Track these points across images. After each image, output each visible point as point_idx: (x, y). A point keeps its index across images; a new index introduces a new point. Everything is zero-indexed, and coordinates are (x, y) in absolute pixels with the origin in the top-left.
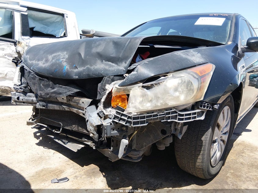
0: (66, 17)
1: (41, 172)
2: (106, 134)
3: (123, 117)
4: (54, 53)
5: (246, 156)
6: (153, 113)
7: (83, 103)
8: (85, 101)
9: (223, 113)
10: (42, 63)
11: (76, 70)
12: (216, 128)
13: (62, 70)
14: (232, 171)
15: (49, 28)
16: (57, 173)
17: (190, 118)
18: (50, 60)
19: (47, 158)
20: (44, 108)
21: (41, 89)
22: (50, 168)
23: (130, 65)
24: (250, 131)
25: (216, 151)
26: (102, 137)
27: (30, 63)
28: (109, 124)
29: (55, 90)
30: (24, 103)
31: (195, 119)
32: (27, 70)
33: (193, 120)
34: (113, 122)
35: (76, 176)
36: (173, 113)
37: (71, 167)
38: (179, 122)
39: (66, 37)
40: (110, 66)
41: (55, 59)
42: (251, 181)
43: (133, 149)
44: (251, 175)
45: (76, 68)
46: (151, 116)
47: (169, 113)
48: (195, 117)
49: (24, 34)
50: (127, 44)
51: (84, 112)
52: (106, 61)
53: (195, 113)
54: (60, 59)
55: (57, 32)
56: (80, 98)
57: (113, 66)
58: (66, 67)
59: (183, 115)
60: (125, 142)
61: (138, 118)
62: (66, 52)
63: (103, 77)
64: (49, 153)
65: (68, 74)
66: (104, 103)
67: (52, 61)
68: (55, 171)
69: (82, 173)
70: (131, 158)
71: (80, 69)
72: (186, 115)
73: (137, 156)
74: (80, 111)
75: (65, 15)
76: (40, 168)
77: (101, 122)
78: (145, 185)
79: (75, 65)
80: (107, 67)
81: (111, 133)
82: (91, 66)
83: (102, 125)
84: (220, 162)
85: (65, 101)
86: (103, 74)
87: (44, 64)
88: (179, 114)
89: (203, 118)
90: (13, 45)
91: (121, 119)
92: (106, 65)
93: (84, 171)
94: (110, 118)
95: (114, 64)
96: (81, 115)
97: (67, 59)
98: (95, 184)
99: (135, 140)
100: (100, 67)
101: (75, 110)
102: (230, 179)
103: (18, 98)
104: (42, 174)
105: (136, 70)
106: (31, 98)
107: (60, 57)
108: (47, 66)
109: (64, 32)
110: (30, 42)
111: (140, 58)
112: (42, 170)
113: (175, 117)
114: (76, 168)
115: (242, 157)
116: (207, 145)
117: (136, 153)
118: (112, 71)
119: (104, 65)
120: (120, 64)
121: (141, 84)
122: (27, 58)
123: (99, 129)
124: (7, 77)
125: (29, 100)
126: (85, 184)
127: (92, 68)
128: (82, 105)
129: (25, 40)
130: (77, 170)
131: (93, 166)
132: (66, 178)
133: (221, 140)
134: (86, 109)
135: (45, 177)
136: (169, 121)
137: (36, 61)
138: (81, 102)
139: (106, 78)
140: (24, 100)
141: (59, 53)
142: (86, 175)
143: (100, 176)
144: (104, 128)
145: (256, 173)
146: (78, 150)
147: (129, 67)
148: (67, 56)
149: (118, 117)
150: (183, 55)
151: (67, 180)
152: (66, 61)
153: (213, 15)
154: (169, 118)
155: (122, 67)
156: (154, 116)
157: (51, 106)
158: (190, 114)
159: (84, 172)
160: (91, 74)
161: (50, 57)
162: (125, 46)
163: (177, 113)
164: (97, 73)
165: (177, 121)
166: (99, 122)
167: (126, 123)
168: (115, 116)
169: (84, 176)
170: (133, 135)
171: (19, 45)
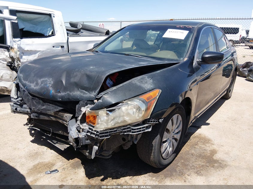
0: (53, 17)
1: (37, 165)
2: (82, 143)
3: (93, 132)
4: (42, 78)
5: (198, 147)
6: (114, 129)
7: (66, 117)
8: (68, 116)
9: (172, 120)
10: (34, 85)
11: (59, 94)
12: (165, 133)
13: (49, 93)
14: (183, 161)
15: (37, 26)
16: (50, 166)
17: (140, 131)
18: (40, 84)
19: (42, 153)
20: (36, 118)
21: (34, 105)
22: (44, 162)
23: (98, 94)
24: (208, 124)
25: (167, 148)
26: (79, 145)
27: (24, 82)
28: (84, 136)
29: (44, 107)
30: (21, 113)
31: (145, 131)
32: (22, 88)
33: (142, 132)
34: (86, 134)
35: (64, 168)
36: (127, 128)
37: (60, 161)
38: (132, 134)
39: (54, 35)
40: (84, 93)
41: (44, 84)
42: (194, 169)
43: (104, 150)
44: (196, 164)
45: (59, 92)
46: (112, 131)
47: (125, 129)
48: (144, 130)
49: (15, 36)
50: (96, 78)
51: (67, 123)
52: (81, 89)
53: (144, 127)
54: (47, 84)
55: (45, 31)
56: (64, 113)
57: (86, 94)
58: (52, 91)
59: (135, 129)
60: (96, 148)
61: (103, 133)
62: (51, 79)
63: (79, 101)
64: (43, 149)
65: (53, 96)
66: (81, 120)
67: (41, 85)
68: (48, 164)
69: (69, 165)
70: (103, 156)
71: (62, 94)
72: (137, 129)
73: (107, 154)
74: (64, 122)
75: (52, 15)
76: (36, 162)
77: (78, 135)
78: (114, 173)
79: (58, 90)
80: (82, 94)
81: (86, 143)
82: (70, 92)
83: (79, 137)
84: (173, 155)
85: (53, 114)
86: (80, 99)
87: (35, 86)
88: (132, 129)
89: (150, 130)
90: (6, 51)
91: (92, 133)
92: (81, 92)
93: (70, 163)
94: (85, 132)
95: (87, 92)
96: (66, 125)
97: (52, 85)
98: (78, 174)
99: (105, 144)
100: (77, 93)
101: (61, 121)
102: (179, 168)
103: (16, 109)
104: (38, 167)
105: (102, 99)
106: (27, 110)
107: (47, 83)
108: (37, 89)
109: (52, 31)
110: (20, 43)
111: (109, 80)
112: (38, 164)
113: (130, 131)
114: (64, 161)
115: (194, 148)
116: (157, 146)
117: (106, 152)
118: (86, 97)
119: (80, 93)
120: (91, 93)
121: (105, 109)
122: (21, 76)
123: (77, 140)
124: (3, 79)
125: (25, 111)
126: (71, 174)
127: (71, 94)
128: (66, 119)
129: (16, 42)
130: (65, 163)
131: (76, 160)
132: (56, 170)
133: (174, 138)
134: (68, 122)
135: (40, 169)
136: (125, 134)
137: (28, 82)
138: (64, 116)
139: (81, 102)
140: (21, 111)
141: (46, 79)
142: (71, 167)
143: (82, 168)
144: (80, 140)
145: (200, 163)
146: (65, 149)
147: (97, 95)
148: (52, 82)
149: (90, 132)
150: (138, 83)
151: (57, 171)
152: (51, 87)
153: (180, 26)
154: (125, 132)
155: (93, 95)
156: (114, 131)
157: (42, 117)
158: (140, 128)
159: (70, 165)
160: (70, 98)
161: (40, 81)
162: (94, 79)
163: (131, 128)
164: (75, 98)
165: (131, 133)
166: (76, 135)
167: (95, 136)
168: (88, 131)
169: (70, 168)
170: (104, 141)
171: (12, 50)
